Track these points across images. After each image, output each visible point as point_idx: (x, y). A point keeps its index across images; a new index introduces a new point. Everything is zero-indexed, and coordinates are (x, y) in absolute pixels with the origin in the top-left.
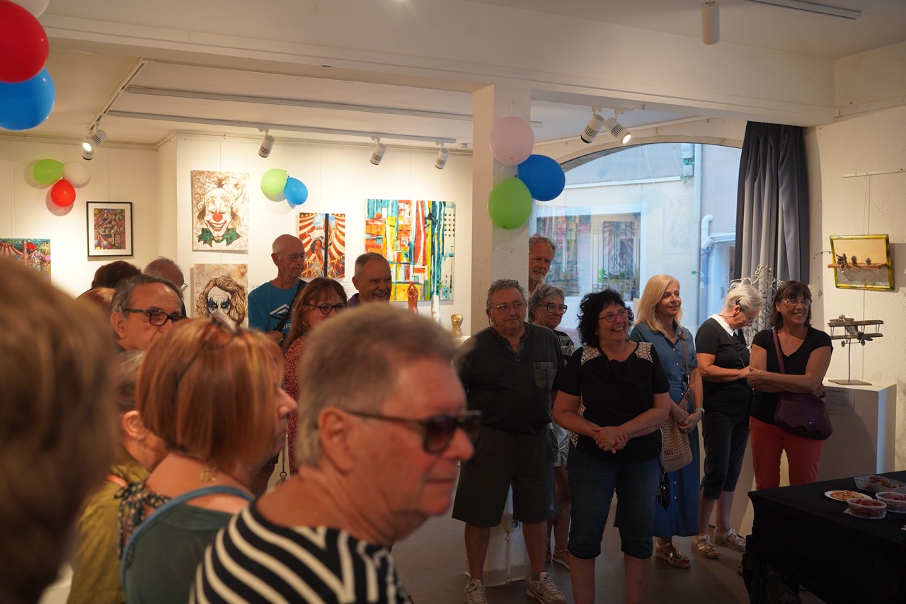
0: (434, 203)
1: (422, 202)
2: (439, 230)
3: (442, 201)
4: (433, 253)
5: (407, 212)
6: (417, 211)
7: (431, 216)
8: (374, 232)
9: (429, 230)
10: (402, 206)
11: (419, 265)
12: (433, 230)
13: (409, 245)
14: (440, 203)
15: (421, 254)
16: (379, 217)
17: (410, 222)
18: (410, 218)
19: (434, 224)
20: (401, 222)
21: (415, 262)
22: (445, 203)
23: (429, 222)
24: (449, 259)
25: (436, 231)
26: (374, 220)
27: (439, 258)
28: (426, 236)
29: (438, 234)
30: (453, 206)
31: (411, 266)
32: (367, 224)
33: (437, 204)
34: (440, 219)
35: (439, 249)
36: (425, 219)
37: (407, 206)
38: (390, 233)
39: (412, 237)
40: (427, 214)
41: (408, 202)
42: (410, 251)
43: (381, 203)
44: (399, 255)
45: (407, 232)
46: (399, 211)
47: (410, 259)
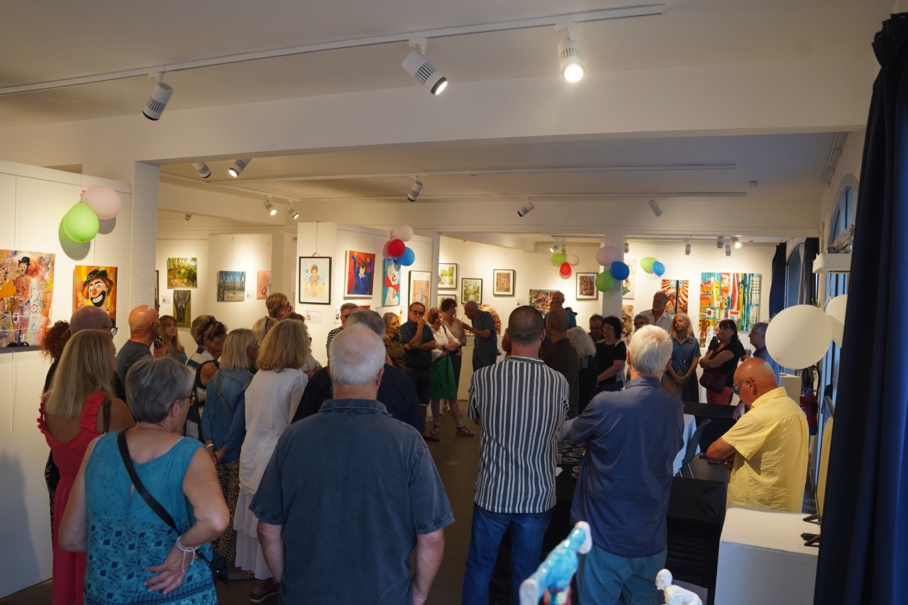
0: (745, 274)
1: (737, 274)
2: (748, 290)
3: (751, 273)
4: (744, 303)
5: (727, 279)
6: (734, 279)
7: (743, 282)
8: (706, 290)
9: (741, 290)
10: (723, 276)
11: (734, 310)
12: (744, 290)
13: (728, 298)
14: (750, 275)
15: (736, 304)
16: (709, 282)
17: (729, 285)
18: (728, 283)
19: (745, 286)
20: (723, 285)
21: (732, 308)
22: (753, 275)
23: (741, 285)
24: (755, 308)
25: (746, 291)
26: (705, 284)
27: (748, 307)
28: (739, 293)
29: (748, 292)
30: (760, 276)
31: (729, 311)
32: (701, 286)
33: (748, 275)
34: (749, 284)
35: (748, 301)
36: (739, 284)
37: (727, 276)
38: (716, 291)
39: (730, 294)
40: (740, 280)
41: (728, 274)
42: (729, 302)
43: (710, 274)
44: (721, 304)
45: (727, 291)
46: (722, 279)
47: (729, 306)
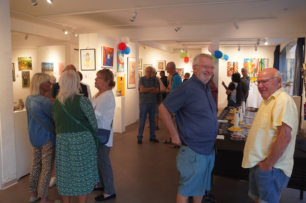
0: (262, 59)
1: (259, 59)
2: (263, 65)
3: (264, 58)
5: (254, 61)
6: (257, 61)
7: (261, 62)
8: (246, 66)
9: (260, 65)
10: (253, 60)
12: (261, 65)
13: (255, 69)
14: (264, 59)
15: (258, 71)
16: (247, 62)
17: (255, 64)
18: (255, 62)
19: (262, 64)
20: (252, 64)
22: (265, 59)
23: (260, 63)
25: (262, 65)
26: (245, 63)
28: (259, 67)
29: (263, 66)
30: (268, 59)
31: (255, 74)
32: (244, 64)
34: (264, 63)
36: (259, 63)
37: (254, 60)
38: (250, 66)
39: (256, 67)
40: (260, 61)
41: (255, 59)
42: (255, 71)
43: (247, 59)
44: (252, 71)
45: (254, 66)
46: (252, 61)
